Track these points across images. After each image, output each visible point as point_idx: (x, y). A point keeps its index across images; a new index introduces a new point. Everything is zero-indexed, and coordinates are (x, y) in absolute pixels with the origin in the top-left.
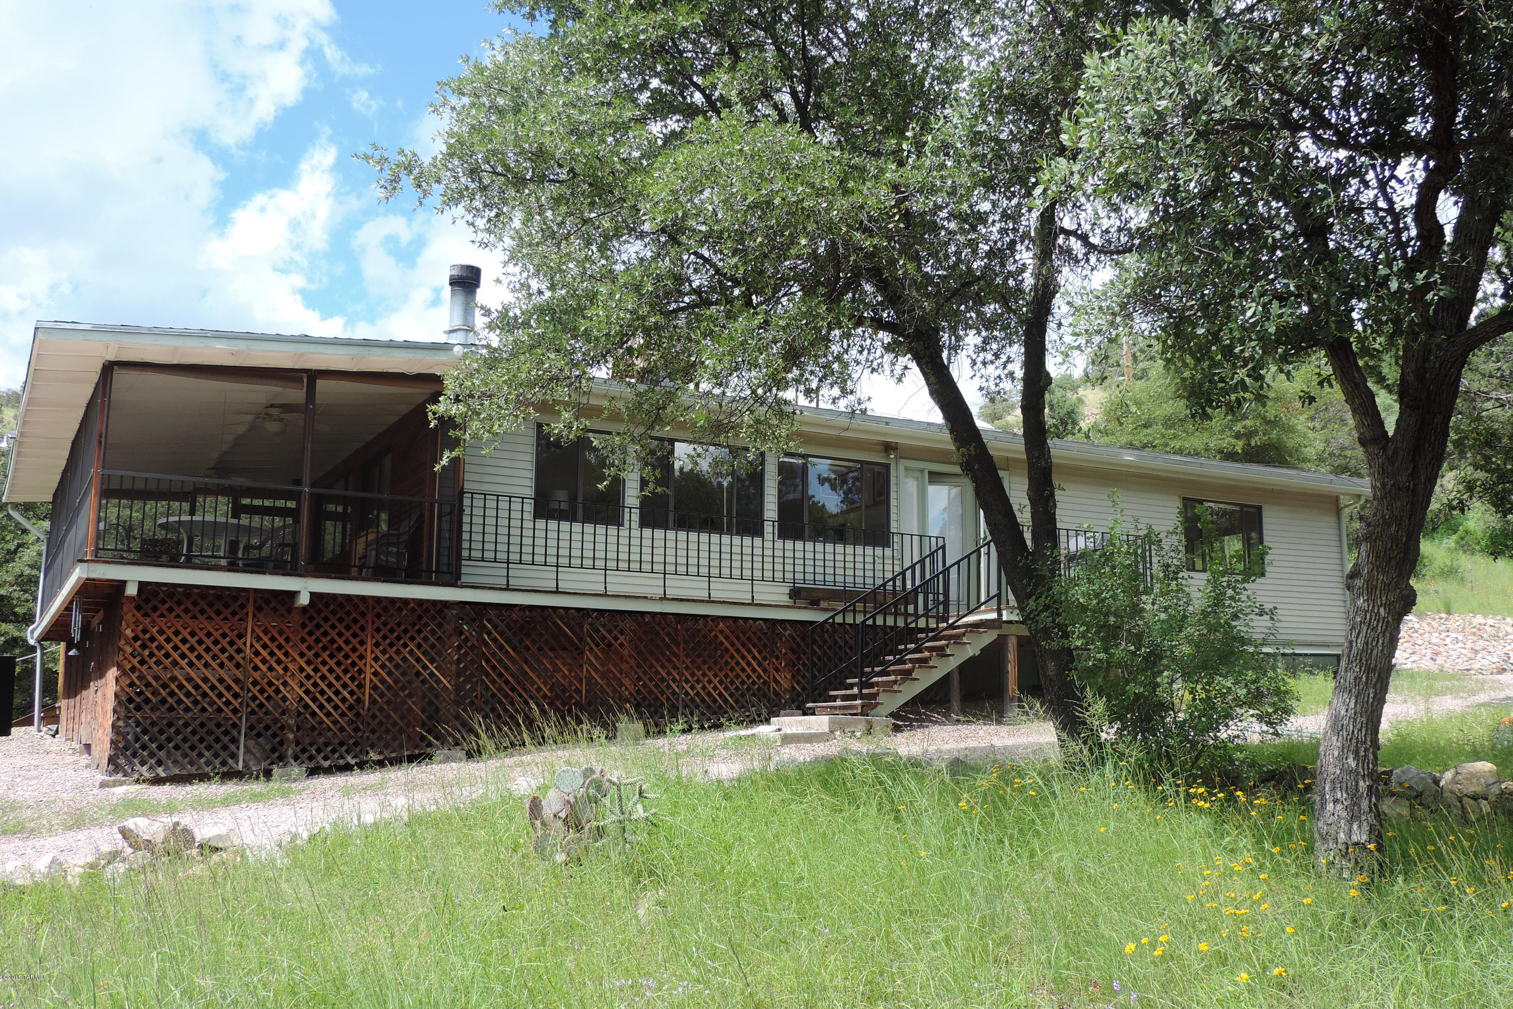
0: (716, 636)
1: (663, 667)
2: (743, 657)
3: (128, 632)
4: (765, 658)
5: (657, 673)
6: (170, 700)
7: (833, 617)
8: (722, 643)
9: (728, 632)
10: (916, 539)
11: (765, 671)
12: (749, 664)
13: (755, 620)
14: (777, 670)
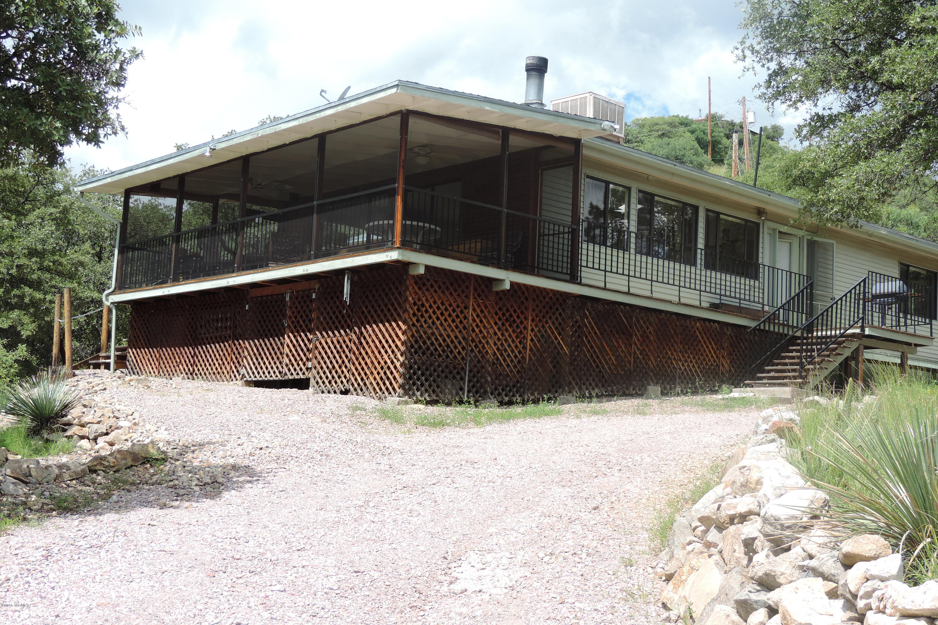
0: (695, 331)
1: (670, 349)
2: (707, 347)
3: (410, 299)
4: (718, 349)
5: (667, 353)
6: (431, 348)
7: (759, 325)
8: (697, 336)
9: (700, 328)
11: (717, 357)
12: (710, 352)
13: (715, 321)
14: (723, 357)
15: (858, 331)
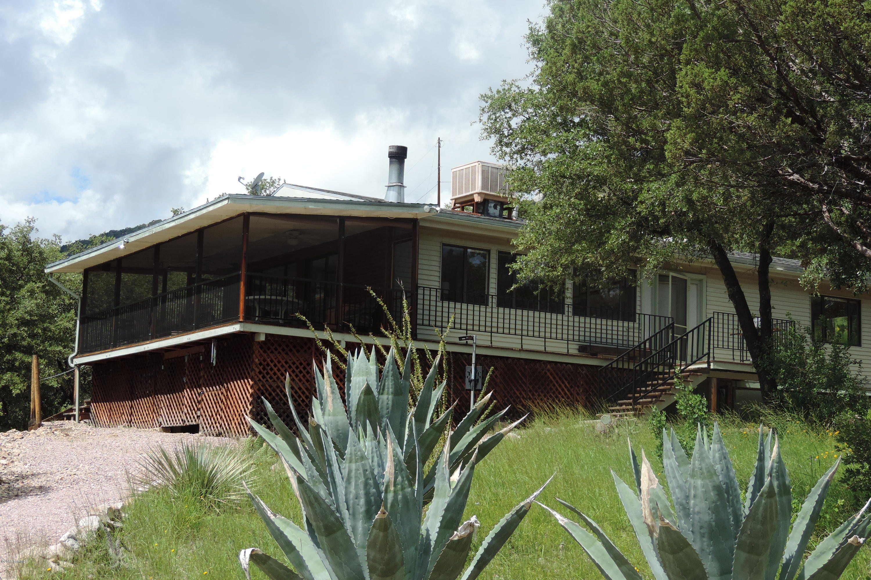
0: (546, 373)
1: (518, 390)
2: (560, 386)
3: (257, 360)
4: (571, 387)
5: (515, 393)
6: (277, 398)
7: (611, 364)
8: (548, 377)
9: (551, 370)
10: (657, 318)
11: (571, 394)
12: (563, 390)
13: (567, 364)
14: (578, 394)
15: (705, 366)
